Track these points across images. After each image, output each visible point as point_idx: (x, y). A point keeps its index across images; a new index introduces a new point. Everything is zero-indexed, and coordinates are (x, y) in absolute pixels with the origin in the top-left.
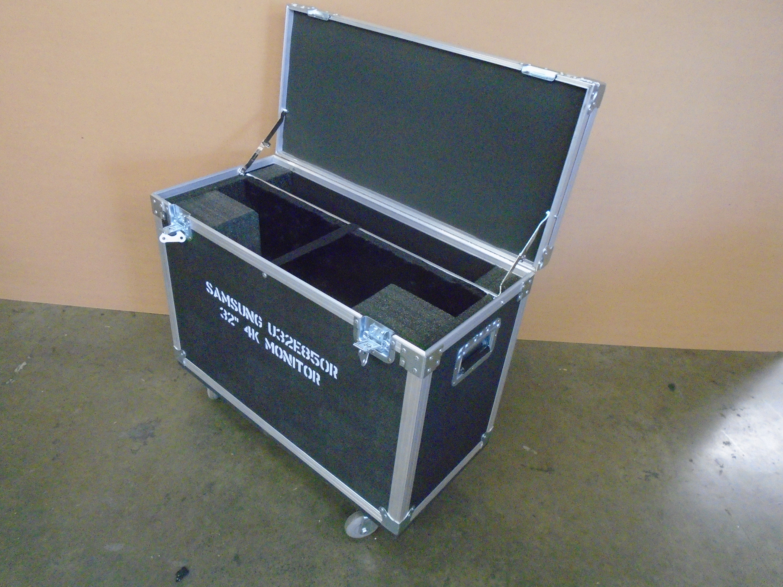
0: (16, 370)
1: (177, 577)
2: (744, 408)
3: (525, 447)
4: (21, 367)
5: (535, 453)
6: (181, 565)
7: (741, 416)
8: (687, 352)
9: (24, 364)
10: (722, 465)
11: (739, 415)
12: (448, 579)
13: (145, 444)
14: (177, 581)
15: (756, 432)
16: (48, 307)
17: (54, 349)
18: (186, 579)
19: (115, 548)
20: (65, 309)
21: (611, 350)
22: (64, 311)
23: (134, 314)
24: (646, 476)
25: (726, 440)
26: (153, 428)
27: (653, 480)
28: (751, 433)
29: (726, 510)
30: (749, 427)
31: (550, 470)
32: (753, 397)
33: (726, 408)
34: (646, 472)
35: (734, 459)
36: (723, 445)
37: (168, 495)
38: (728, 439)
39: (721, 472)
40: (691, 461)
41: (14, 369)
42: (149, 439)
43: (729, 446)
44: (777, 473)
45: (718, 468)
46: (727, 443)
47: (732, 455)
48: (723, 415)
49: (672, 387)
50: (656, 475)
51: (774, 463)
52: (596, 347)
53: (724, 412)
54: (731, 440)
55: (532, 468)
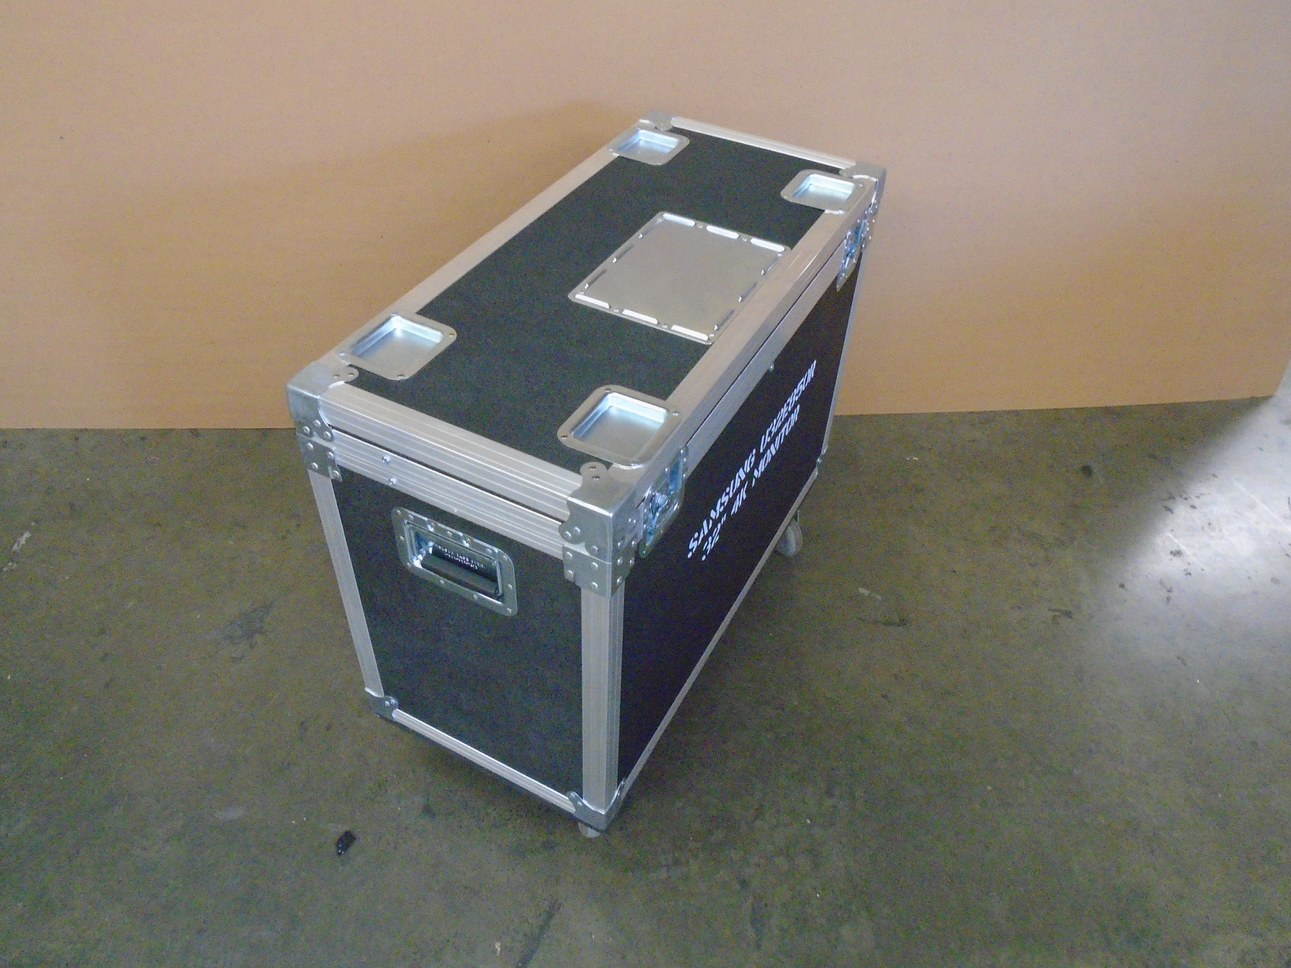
0: (15, 547)
1: (339, 848)
2: (1202, 494)
3: (861, 590)
4: (23, 541)
5: (879, 598)
6: (342, 829)
7: (1197, 507)
8: (1108, 411)
9: (27, 535)
10: (1169, 587)
11: (1193, 507)
13: (252, 646)
14: (340, 854)
15: (1221, 530)
16: (50, 435)
17: (72, 506)
18: (353, 849)
19: (235, 813)
20: (77, 435)
21: (987, 418)
22: (76, 439)
23: (195, 433)
24: (1054, 617)
25: (1174, 549)
26: (261, 620)
27: (1064, 622)
28: (1213, 534)
29: (1179, 658)
30: (1210, 524)
31: (903, 622)
32: (1214, 476)
33: (1173, 498)
34: (1054, 611)
35: (1189, 576)
36: (1170, 557)
37: (302, 723)
38: (1178, 546)
39: (1168, 599)
40: (1122, 586)
41: (12, 546)
42: (258, 638)
43: (1180, 557)
44: (1256, 593)
45: (1164, 594)
46: (1177, 553)
47: (1185, 570)
48: (1168, 509)
49: (1087, 471)
50: (1068, 614)
51: (1249, 578)
53: (1169, 504)
54: (1183, 548)
55: (876, 622)
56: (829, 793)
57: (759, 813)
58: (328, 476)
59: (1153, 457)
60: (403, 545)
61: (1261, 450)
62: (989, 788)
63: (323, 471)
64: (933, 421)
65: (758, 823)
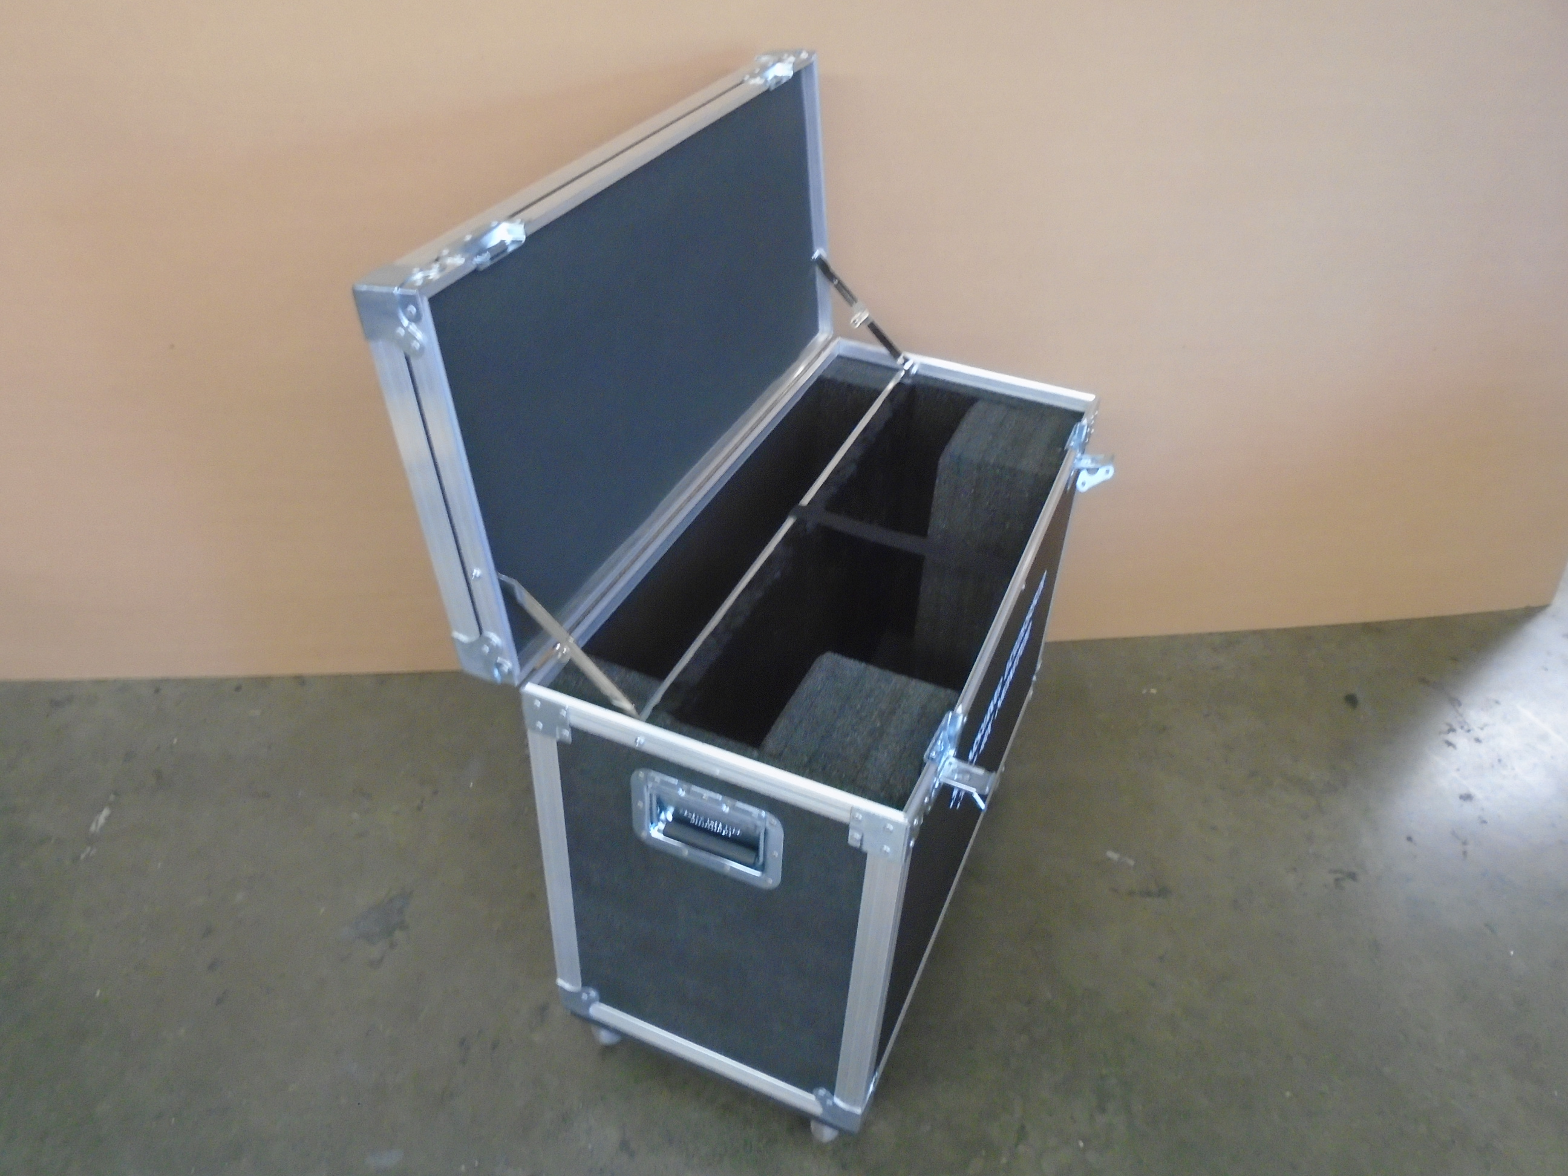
0: (93, 828)
2: (1485, 725)
3: (1109, 854)
4: (101, 819)
5: (1132, 863)
7: (1482, 741)
8: (1368, 628)
9: (106, 812)
10: (1463, 839)
11: (1478, 740)
12: (1023, 1127)
13: (392, 946)
15: (1513, 769)
16: (124, 687)
17: (159, 773)
19: (390, 1159)
20: (157, 686)
21: (1230, 641)
22: (157, 691)
24: (1337, 880)
25: (1463, 792)
26: (401, 911)
27: (1349, 885)
28: (1504, 773)
29: (1486, 925)
30: (1499, 761)
31: (1163, 892)
32: (1497, 702)
33: (1454, 730)
34: (1335, 872)
35: (1484, 825)
36: (1460, 802)
37: (463, 1040)
38: (1467, 788)
39: (1465, 853)
40: (1410, 839)
41: (89, 826)
42: (399, 935)
43: (1471, 802)
44: (1562, 843)
45: (1458, 847)
46: (1467, 797)
47: (1480, 817)
48: (1450, 744)
49: (1351, 700)
50: (1353, 876)
51: (1553, 824)
52: (1201, 640)
53: (1451, 737)
54: (1473, 791)
55: (1131, 893)
56: (1103, 1110)
57: (1022, 1134)
58: (555, 736)
59: (1423, 681)
60: (642, 812)
61: (1546, 669)
62: (1288, 1094)
63: (548, 731)
64: (1169, 645)
65: (1021, 1148)
